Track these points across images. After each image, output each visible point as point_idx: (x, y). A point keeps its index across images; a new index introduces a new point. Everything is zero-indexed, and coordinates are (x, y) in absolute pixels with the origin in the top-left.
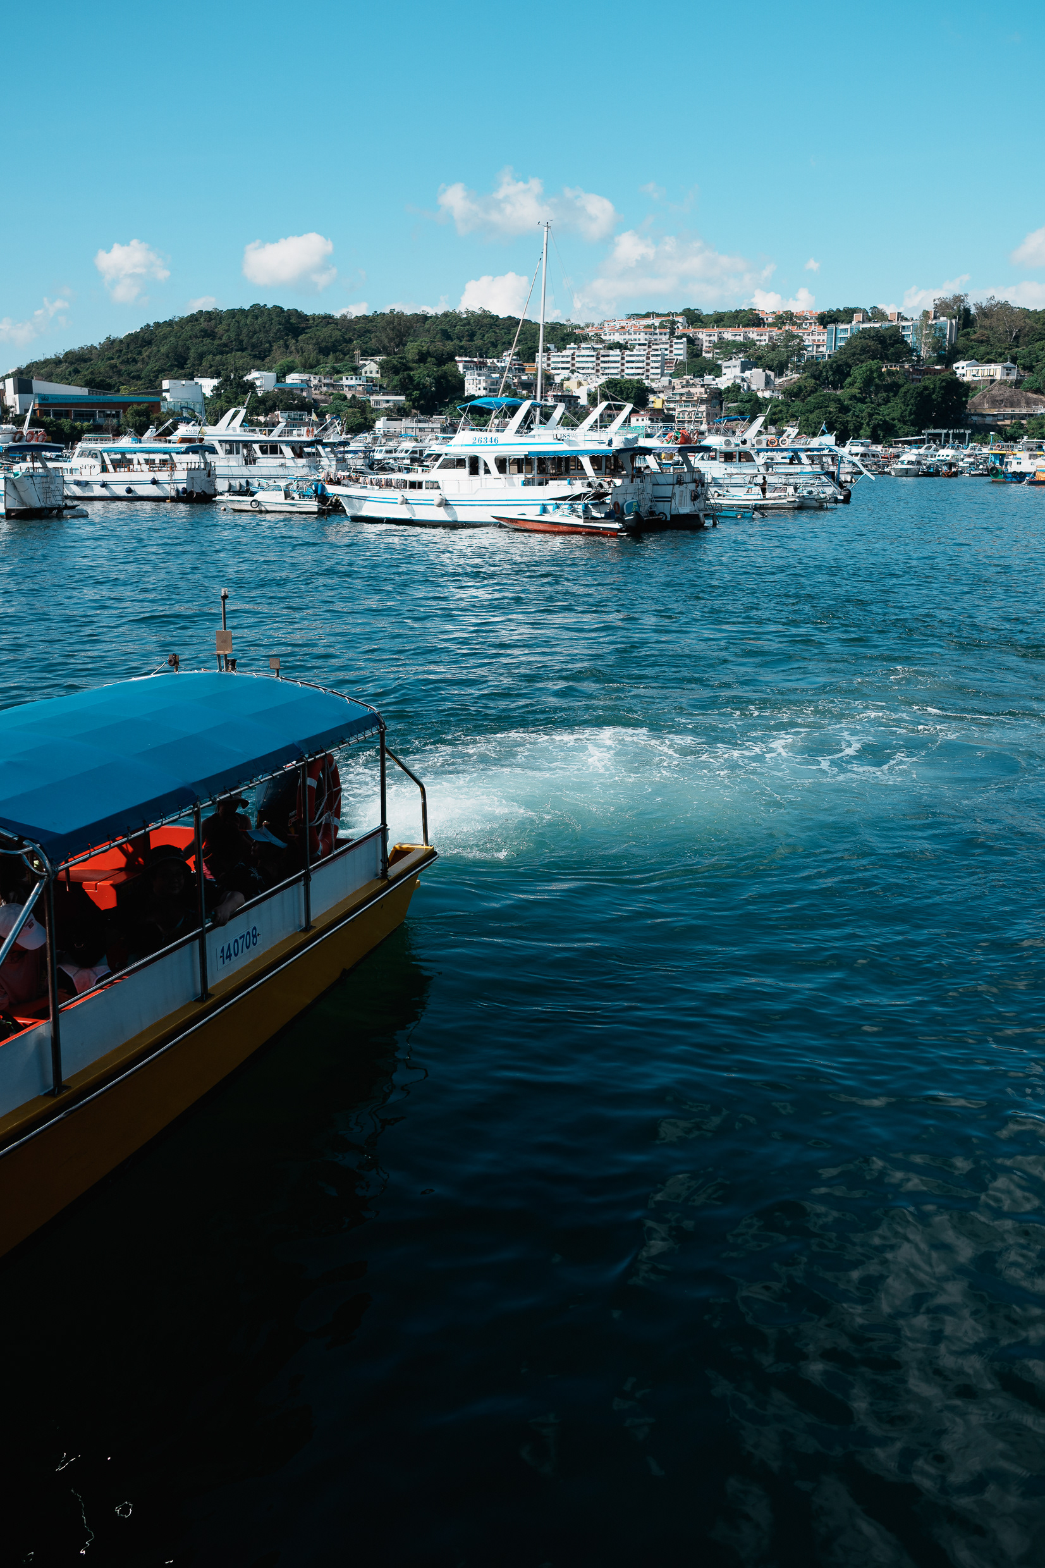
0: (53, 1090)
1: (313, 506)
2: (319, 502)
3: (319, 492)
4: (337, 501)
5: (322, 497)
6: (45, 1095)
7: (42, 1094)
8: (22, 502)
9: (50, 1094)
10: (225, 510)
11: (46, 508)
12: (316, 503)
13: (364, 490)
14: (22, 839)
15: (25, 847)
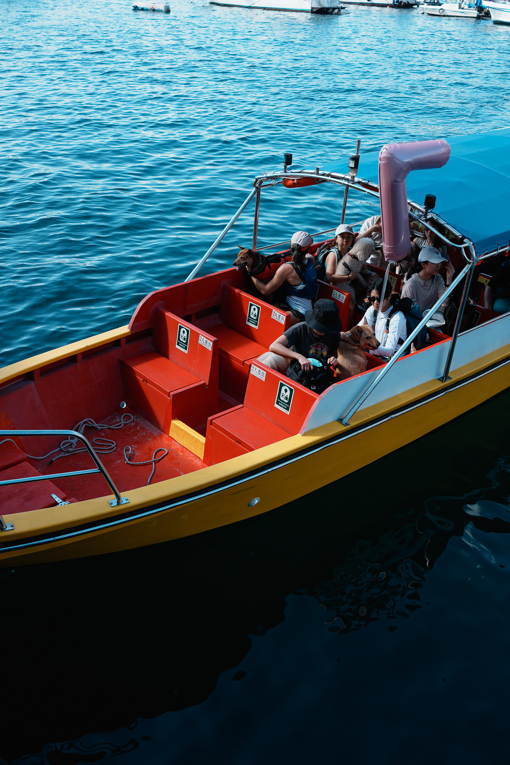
0: (443, 378)
1: (475, 13)
2: (478, 11)
3: (478, 5)
4: (488, 11)
5: (480, 9)
6: (438, 379)
7: (436, 378)
8: (320, 4)
9: (442, 379)
10: (423, 13)
11: (331, 8)
12: (476, 12)
13: (504, 5)
14: (464, 237)
15: (464, 243)
